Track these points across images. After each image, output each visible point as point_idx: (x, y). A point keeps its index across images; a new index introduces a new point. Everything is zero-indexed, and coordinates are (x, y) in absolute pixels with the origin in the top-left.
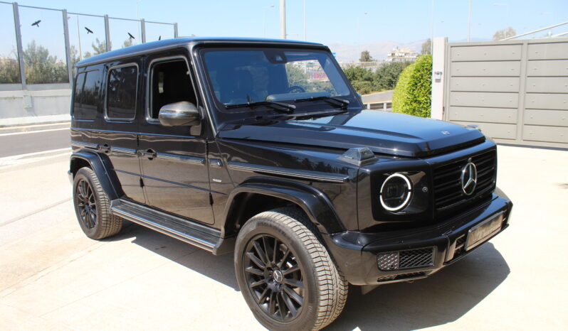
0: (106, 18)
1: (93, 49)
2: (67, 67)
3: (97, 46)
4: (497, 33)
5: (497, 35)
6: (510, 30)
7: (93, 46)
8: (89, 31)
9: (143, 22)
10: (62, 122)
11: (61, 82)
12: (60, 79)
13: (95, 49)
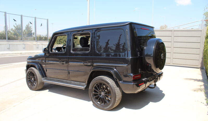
0: (22, 16)
1: (14, 27)
2: (6, 33)
3: (16, 26)
4: (161, 26)
5: (161, 27)
6: (165, 25)
7: (14, 26)
8: (15, 20)
9: (35, 18)
10: (3, 54)
11: (3, 39)
12: (2, 38)
13: (15, 27)
